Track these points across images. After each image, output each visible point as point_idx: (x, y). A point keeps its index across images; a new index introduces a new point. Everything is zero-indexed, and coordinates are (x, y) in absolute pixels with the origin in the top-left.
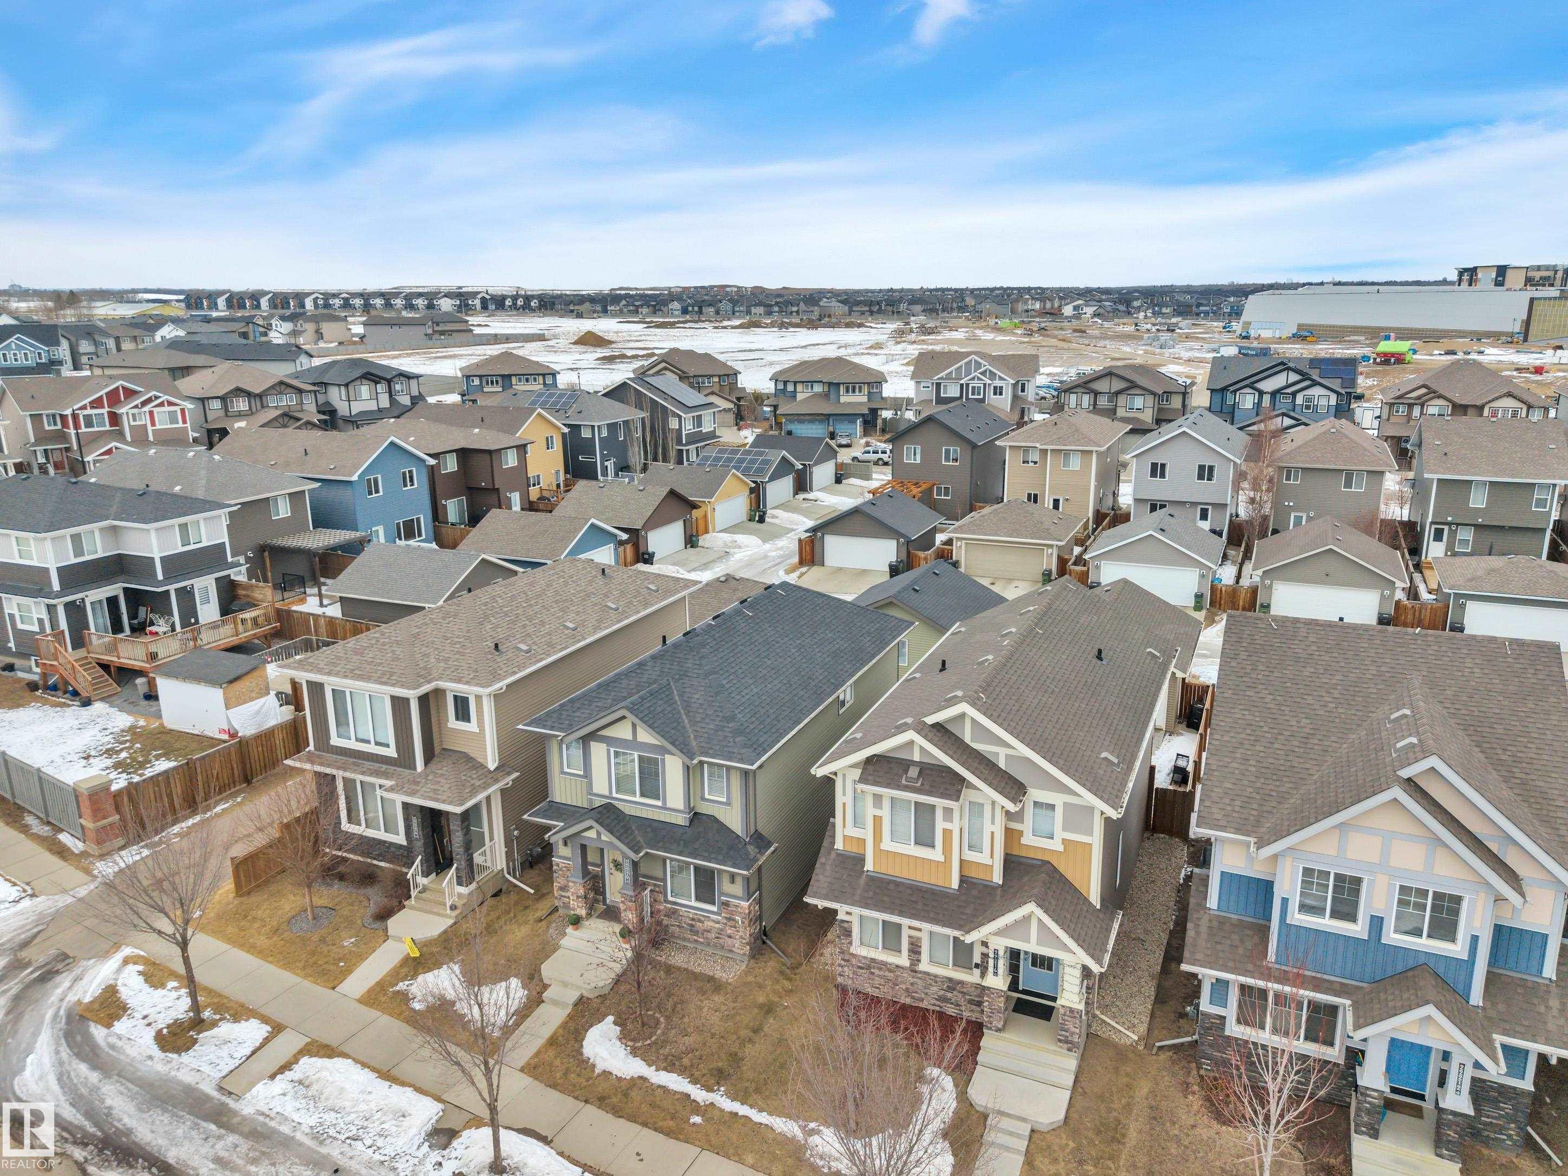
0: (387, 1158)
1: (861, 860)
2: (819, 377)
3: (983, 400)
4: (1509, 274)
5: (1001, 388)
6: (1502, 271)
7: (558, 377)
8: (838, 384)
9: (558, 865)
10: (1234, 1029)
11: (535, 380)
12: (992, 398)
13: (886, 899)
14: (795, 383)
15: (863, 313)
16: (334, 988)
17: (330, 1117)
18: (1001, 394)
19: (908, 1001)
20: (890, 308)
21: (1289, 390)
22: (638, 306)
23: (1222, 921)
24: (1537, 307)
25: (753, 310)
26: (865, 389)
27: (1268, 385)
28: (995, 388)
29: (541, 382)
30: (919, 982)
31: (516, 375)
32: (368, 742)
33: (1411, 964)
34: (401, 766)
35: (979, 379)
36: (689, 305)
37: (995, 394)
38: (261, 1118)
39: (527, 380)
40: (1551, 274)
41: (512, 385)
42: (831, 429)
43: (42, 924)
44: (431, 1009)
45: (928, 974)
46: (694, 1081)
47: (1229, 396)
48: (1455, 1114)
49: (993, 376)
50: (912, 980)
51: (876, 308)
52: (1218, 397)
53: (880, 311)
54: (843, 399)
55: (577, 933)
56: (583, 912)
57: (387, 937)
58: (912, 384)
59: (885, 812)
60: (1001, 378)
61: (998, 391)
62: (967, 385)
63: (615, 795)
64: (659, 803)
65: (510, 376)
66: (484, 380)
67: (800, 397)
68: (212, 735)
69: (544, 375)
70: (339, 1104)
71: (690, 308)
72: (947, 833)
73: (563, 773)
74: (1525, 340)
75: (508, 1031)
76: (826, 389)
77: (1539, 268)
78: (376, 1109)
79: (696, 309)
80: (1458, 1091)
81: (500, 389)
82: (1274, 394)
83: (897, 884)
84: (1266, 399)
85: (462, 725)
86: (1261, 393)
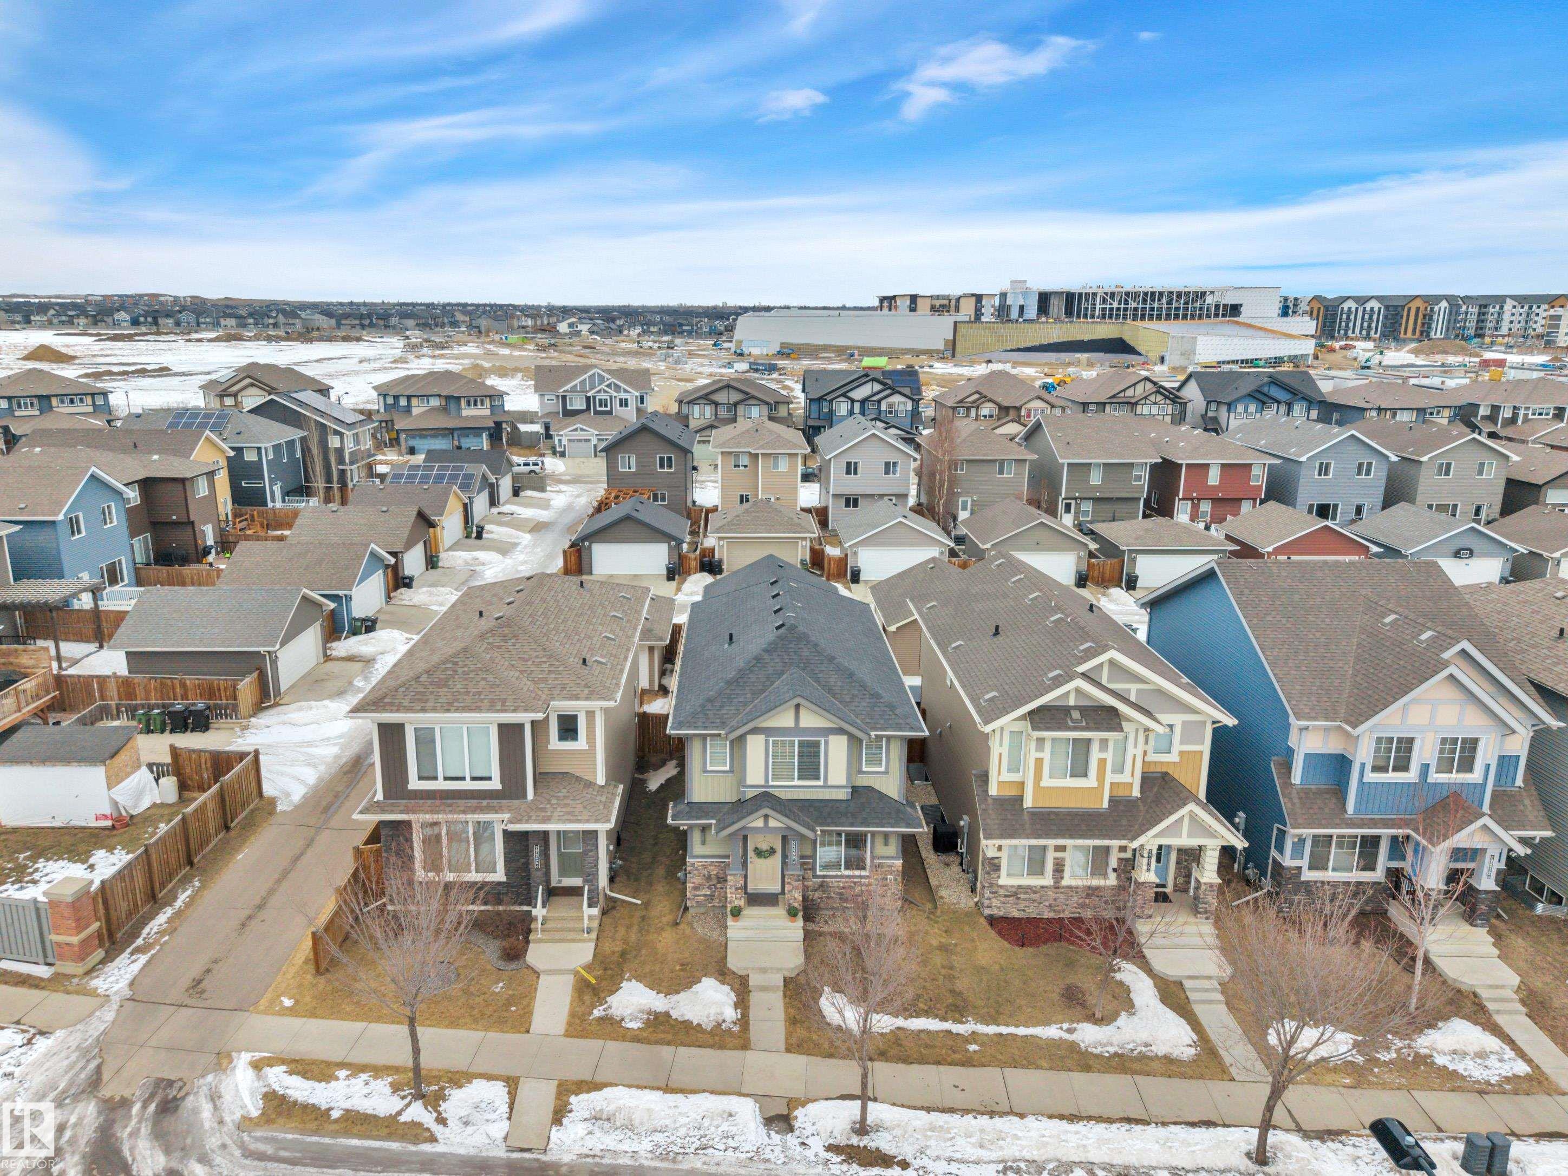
0: (752, 1154)
1: (1020, 799)
2: (436, 391)
3: (610, 413)
4: (919, 301)
5: (626, 400)
6: (914, 298)
7: (110, 396)
8: (458, 399)
9: (693, 865)
10: (1308, 875)
11: (82, 401)
12: (618, 410)
13: (1054, 828)
14: (409, 398)
15: (353, 327)
16: (528, 1032)
17: (658, 1137)
18: (626, 405)
19: (1052, 915)
20: (381, 322)
21: (875, 398)
22: (73, 316)
23: (1306, 792)
24: (962, 329)
25: (223, 322)
26: (487, 402)
27: (859, 394)
28: (621, 400)
29: (90, 402)
30: (1062, 896)
31: (56, 396)
32: (463, 779)
33: (1445, 794)
34: (510, 797)
35: (605, 391)
36: (140, 316)
37: (621, 405)
38: (589, 1160)
39: (72, 401)
40: (946, 302)
41: (51, 407)
42: (456, 443)
43: (94, 1057)
44: (648, 1023)
45: (1070, 887)
46: (944, 1019)
47: (825, 404)
48: (1486, 892)
49: (618, 388)
50: (1054, 896)
51: (367, 322)
52: (815, 407)
53: (371, 325)
54: (465, 413)
55: (739, 924)
56: (742, 903)
57: (537, 974)
58: (536, 398)
59: (1046, 755)
60: (625, 391)
61: (624, 403)
62: (594, 397)
63: (771, 783)
64: (821, 783)
65: (49, 397)
66: (15, 402)
67: (415, 411)
68: (84, 824)
69: (93, 395)
70: (659, 1124)
71: (142, 319)
72: (1102, 762)
73: (705, 771)
74: (953, 356)
75: (744, 1022)
76: (443, 403)
77: (938, 297)
78: (699, 1118)
79: (150, 319)
80: (1489, 876)
81: (38, 413)
82: (863, 402)
83: (1057, 814)
84: (857, 407)
85: (568, 745)
86: (853, 401)
